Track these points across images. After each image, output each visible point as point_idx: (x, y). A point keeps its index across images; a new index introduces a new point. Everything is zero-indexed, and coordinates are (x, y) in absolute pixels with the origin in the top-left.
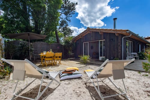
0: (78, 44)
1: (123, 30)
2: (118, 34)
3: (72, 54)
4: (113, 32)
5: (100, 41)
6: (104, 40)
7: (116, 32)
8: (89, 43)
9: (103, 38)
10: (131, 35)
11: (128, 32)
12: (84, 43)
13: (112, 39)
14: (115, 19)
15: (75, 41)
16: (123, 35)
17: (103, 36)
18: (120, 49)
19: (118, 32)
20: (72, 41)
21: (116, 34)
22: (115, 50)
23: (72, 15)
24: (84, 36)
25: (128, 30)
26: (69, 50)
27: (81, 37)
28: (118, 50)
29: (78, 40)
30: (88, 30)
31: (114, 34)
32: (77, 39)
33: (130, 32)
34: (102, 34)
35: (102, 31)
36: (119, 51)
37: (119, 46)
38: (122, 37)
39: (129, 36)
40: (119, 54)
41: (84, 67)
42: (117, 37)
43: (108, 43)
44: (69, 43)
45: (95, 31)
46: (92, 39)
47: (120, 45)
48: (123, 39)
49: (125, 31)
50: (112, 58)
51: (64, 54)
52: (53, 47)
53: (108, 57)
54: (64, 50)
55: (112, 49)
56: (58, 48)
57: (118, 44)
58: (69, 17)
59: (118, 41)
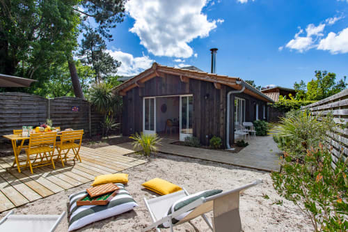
0: (131, 99)
2: (220, 86)
3: (113, 125)
4: (210, 80)
5: (183, 98)
6: (192, 95)
7: (216, 81)
8: (157, 98)
9: (188, 91)
10: (244, 88)
11: (238, 83)
12: (146, 100)
13: (208, 95)
14: (214, 50)
15: (122, 94)
16: (229, 88)
17: (188, 86)
18: (223, 118)
19: (220, 82)
20: (116, 93)
21: (215, 85)
22: (213, 120)
23: (116, 23)
24: (145, 83)
25: (238, 80)
26: (107, 114)
27: (136, 84)
28: (218, 118)
29: (131, 90)
30: (155, 68)
31: (213, 83)
32: (127, 90)
33: (243, 84)
34: (188, 81)
35: (186, 75)
36: (222, 121)
37: (222, 112)
38: (227, 93)
39: (240, 92)
40: (222, 127)
41: (143, 167)
42: (218, 91)
43: (200, 103)
44: (105, 98)
45: (172, 73)
46: (163, 92)
47: (223, 109)
48: (228, 96)
49: (234, 81)
50: (207, 136)
51: (92, 126)
52: (60, 108)
53: (198, 135)
54: (92, 114)
55: (207, 117)
56: (75, 109)
57: (219, 106)
58: (109, 29)
59: (219, 99)
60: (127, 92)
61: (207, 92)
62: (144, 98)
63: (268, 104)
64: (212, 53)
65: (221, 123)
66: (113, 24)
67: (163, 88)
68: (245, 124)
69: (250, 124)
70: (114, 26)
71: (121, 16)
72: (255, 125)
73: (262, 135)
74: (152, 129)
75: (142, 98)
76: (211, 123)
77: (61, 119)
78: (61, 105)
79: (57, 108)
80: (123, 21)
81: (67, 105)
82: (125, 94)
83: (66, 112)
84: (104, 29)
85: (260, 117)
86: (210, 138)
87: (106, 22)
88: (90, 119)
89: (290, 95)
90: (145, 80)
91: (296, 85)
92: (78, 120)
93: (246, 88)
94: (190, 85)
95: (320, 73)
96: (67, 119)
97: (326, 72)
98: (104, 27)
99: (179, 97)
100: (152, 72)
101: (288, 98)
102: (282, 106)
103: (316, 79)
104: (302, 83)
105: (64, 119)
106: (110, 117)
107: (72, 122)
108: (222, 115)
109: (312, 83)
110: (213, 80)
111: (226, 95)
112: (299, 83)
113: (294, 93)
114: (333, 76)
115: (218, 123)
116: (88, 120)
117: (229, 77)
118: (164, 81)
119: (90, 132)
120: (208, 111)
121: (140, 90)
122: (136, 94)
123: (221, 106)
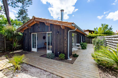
0: (26, 34)
1: (68, 23)
2: (64, 27)
3: (18, 46)
4: (59, 24)
5: (48, 33)
6: (51, 32)
7: (61, 25)
9: (50, 30)
10: (76, 29)
11: (73, 25)
12: (32, 34)
13: (59, 32)
16: (68, 29)
18: (66, 44)
21: (61, 27)
22: (61, 45)
24: (31, 26)
25: (73, 24)
27: (27, 28)
30: (33, 19)
33: (76, 26)
34: (49, 25)
35: (47, 22)
36: (65, 45)
37: (65, 41)
38: (68, 31)
39: (75, 30)
40: (65, 48)
42: (63, 30)
43: (55, 36)
46: (39, 31)
47: (66, 39)
48: (69, 33)
49: (71, 24)
50: (58, 53)
51: (6, 47)
53: (55, 52)
54: (6, 41)
55: (58, 43)
57: (64, 38)
58: (26, 7)
59: (64, 34)
60: (24, 31)
62: (32, 33)
63: (85, 35)
64: (61, 12)
65: (65, 46)
66: (28, 5)
67: (39, 29)
68: (77, 44)
69: (79, 44)
70: (29, 6)
71: (31, 2)
72: (81, 45)
73: (84, 49)
74: (35, 48)
75: (31, 33)
80: (32, 4)
82: (24, 32)
84: (24, 7)
85: (83, 41)
86: (60, 53)
87: (25, 4)
88: (5, 43)
89: (92, 32)
90: (31, 25)
91: (95, 29)
93: (77, 29)
94: (51, 27)
95: (103, 24)
97: (105, 24)
98: (24, 6)
99: (46, 33)
100: (32, 21)
101: (92, 33)
102: (90, 36)
103: (101, 27)
104: (97, 28)
106: (16, 42)
108: (65, 42)
109: (100, 28)
110: (60, 24)
111: (68, 32)
112: (96, 28)
113: (94, 32)
114: (107, 26)
115: (64, 46)
116: (4, 44)
117: (68, 22)
118: (39, 25)
119: (5, 49)
120: (59, 40)
121: (29, 30)
122: (28, 32)
123: (65, 37)
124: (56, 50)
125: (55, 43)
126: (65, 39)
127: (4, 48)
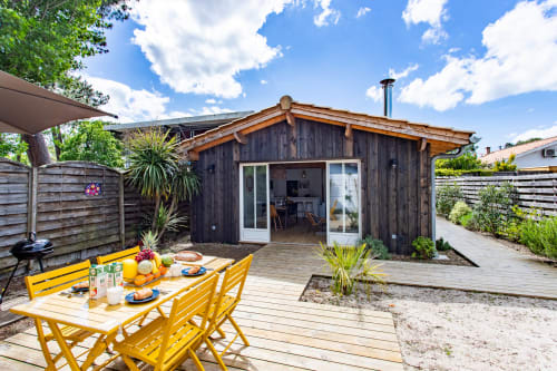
3: (173, 222)
4: (413, 134)
6: (355, 161)
7: (428, 136)
8: (271, 166)
9: (351, 154)
12: (246, 167)
14: (387, 82)
15: (193, 155)
17: (349, 144)
18: (426, 202)
19: (434, 137)
21: (423, 143)
22: (406, 207)
23: (113, 21)
27: (236, 137)
28: (417, 204)
30: (284, 107)
35: (361, 123)
36: (423, 209)
37: (424, 192)
40: (424, 218)
42: (416, 153)
43: (377, 175)
48: (433, 164)
49: (464, 137)
50: (394, 237)
51: (126, 226)
52: (59, 189)
53: (375, 235)
54: (126, 200)
55: (392, 200)
56: (92, 191)
57: (417, 181)
59: (418, 168)
60: (201, 153)
61: (392, 156)
62: (241, 166)
64: (385, 87)
65: (423, 211)
67: (293, 147)
70: (110, 26)
74: (262, 225)
75: (238, 164)
76: (401, 212)
77: (61, 216)
78: (60, 180)
79: (52, 189)
80: (126, 18)
81: (75, 180)
82: (197, 158)
83: (73, 197)
86: (400, 239)
88: (122, 211)
92: (100, 215)
94: (355, 141)
96: (75, 215)
99: (325, 164)
105: (68, 215)
106: (167, 205)
107: (86, 221)
108: (423, 198)
110: (421, 134)
111: (430, 162)
115: (417, 212)
116: (118, 213)
118: (294, 133)
119: (123, 239)
120: (396, 190)
121: (235, 149)
122: (227, 157)
123: (422, 180)
124: (380, 227)
125: (377, 200)
126: (422, 185)
127: (119, 234)
